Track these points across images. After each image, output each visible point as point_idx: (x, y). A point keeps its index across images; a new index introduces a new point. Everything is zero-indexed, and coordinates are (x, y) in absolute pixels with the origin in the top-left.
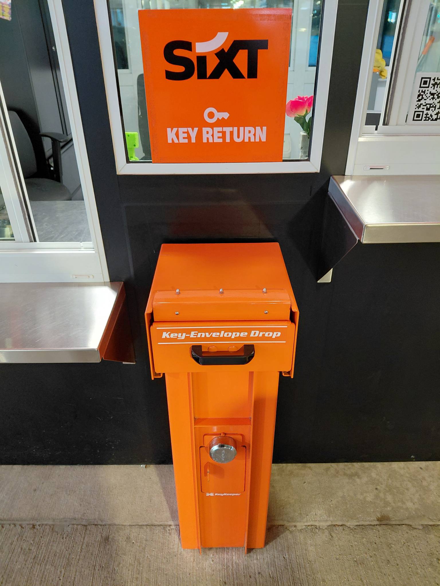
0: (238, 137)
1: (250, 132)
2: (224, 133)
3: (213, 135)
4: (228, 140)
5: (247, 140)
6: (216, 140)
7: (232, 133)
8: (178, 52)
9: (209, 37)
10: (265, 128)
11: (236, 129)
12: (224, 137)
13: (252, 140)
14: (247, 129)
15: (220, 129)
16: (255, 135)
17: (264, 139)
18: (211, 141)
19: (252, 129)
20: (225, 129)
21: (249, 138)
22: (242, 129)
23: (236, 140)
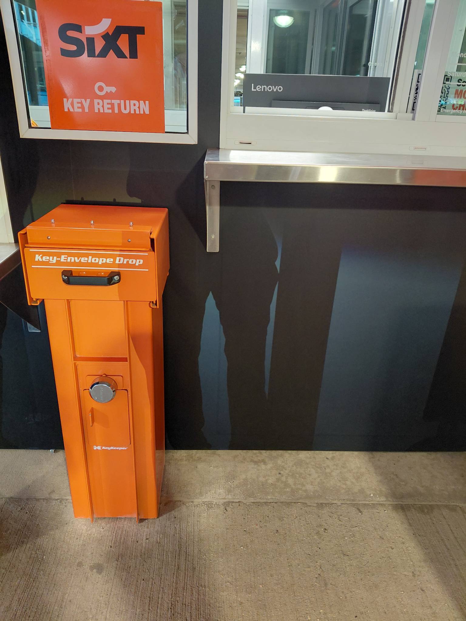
0: (125, 109)
1: (135, 105)
2: (113, 105)
3: (103, 106)
4: (116, 111)
5: (132, 112)
6: (107, 111)
7: (119, 105)
8: (71, 33)
9: (95, 22)
10: (147, 102)
11: (122, 102)
12: (112, 108)
13: (137, 112)
14: (132, 102)
15: (109, 101)
16: (139, 108)
17: (147, 112)
18: (102, 111)
19: (136, 103)
20: (113, 101)
21: (135, 110)
22: (127, 102)
23: (123, 111)
